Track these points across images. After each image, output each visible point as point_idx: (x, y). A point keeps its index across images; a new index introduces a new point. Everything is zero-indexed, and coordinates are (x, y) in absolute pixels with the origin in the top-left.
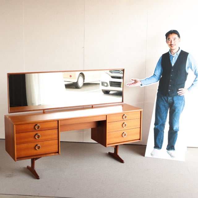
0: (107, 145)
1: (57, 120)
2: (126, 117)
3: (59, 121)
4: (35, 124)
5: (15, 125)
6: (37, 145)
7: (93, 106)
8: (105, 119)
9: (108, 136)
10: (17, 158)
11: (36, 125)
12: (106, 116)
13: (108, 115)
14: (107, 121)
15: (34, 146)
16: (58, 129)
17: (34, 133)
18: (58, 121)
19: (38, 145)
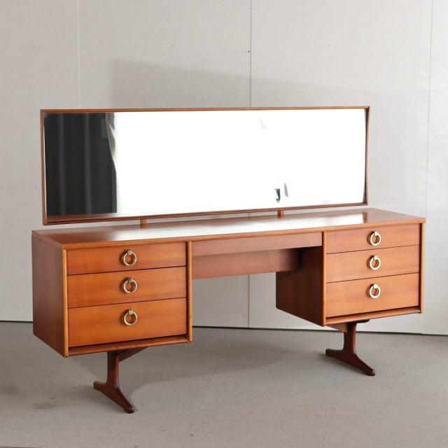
0: (325, 319)
1: (183, 242)
2: (377, 239)
3: (190, 244)
4: (121, 250)
5: (65, 251)
6: (127, 311)
7: (282, 213)
8: (321, 245)
9: (327, 293)
10: (70, 348)
11: (126, 252)
12: (323, 233)
13: (328, 231)
14: (326, 250)
15: (119, 315)
16: (187, 266)
17: (121, 276)
18: (187, 243)
19: (131, 312)
